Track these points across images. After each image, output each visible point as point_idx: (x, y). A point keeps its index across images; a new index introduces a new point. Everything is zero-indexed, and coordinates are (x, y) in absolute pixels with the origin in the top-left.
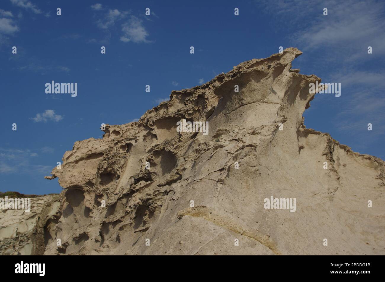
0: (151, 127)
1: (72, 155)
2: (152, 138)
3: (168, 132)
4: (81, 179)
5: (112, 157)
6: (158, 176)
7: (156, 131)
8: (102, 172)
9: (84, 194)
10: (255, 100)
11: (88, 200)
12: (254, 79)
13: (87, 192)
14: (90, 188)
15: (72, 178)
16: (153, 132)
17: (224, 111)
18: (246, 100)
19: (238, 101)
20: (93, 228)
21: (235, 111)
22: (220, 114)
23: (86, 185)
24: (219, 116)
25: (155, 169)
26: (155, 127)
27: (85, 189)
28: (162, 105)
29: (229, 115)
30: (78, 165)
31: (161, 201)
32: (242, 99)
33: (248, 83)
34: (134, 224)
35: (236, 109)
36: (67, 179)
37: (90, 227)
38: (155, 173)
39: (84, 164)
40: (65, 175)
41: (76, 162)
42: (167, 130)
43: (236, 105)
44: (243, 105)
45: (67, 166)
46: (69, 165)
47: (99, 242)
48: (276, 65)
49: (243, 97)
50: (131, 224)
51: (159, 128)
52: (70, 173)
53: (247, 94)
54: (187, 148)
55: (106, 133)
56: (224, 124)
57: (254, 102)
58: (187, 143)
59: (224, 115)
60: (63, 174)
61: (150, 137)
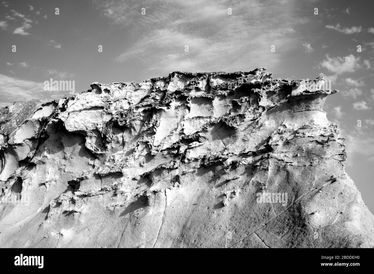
0: (188, 101)
1: (74, 104)
2: (185, 108)
3: (198, 106)
4: (83, 126)
5: (126, 114)
6: (207, 140)
7: (191, 105)
8: (122, 125)
9: (86, 138)
10: (317, 109)
11: (89, 143)
12: (321, 97)
13: (89, 137)
14: (94, 134)
15: (76, 123)
16: (189, 105)
17: (289, 110)
18: (312, 108)
19: (305, 107)
20: (128, 169)
21: (300, 112)
22: (284, 111)
23: (91, 131)
24: (284, 112)
25: (204, 135)
26: (190, 102)
27: (89, 134)
28: (162, 79)
29: (294, 113)
30: (80, 113)
31: (245, 161)
32: (309, 107)
33: (316, 99)
34: (197, 172)
35: (302, 111)
36: (72, 124)
37: (125, 168)
38: (205, 138)
39: (85, 113)
40: (70, 120)
41: (80, 111)
42: (198, 105)
43: (302, 109)
44: (308, 110)
45: (72, 113)
46: (74, 112)
47: (137, 180)
48: (334, 91)
49: (310, 106)
50: (194, 172)
51: (192, 103)
52: (74, 120)
53: (313, 105)
54: (246, 126)
55: (93, 89)
56: (288, 118)
57: (316, 110)
58: (247, 123)
59: (288, 113)
60: (68, 119)
61: (183, 108)
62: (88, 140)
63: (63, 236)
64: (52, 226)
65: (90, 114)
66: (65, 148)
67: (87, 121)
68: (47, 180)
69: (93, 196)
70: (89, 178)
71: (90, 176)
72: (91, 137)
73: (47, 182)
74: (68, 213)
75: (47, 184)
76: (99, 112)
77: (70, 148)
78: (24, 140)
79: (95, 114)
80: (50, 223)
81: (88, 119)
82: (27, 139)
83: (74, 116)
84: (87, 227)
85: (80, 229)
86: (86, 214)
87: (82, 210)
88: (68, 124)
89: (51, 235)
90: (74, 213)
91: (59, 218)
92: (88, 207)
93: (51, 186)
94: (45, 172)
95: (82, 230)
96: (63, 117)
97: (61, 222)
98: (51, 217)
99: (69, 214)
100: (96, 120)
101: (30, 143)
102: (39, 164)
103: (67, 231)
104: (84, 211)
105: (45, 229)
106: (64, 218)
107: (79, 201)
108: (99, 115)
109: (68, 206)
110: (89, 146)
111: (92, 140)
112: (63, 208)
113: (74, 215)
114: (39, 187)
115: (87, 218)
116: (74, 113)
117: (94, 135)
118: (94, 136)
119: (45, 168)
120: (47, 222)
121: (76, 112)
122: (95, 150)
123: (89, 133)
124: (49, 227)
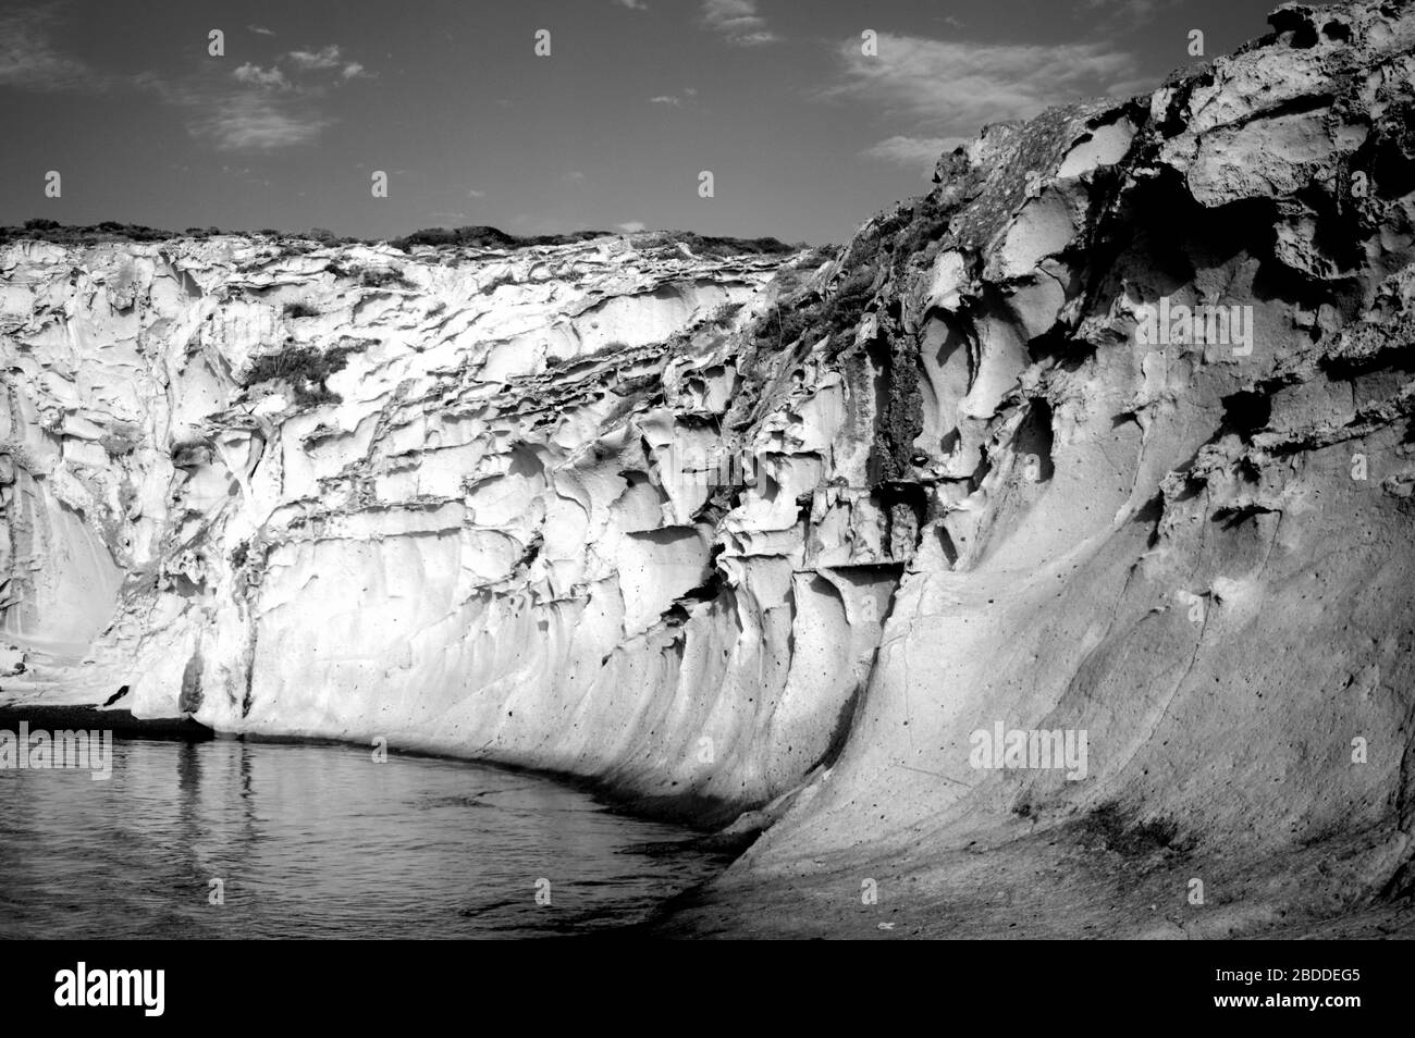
62: (1286, 235)
63: (1224, 605)
64: (1177, 568)
65: (1281, 133)
66: (1199, 272)
67: (1272, 159)
68: (1143, 399)
69: (1326, 444)
70: (1305, 379)
71: (1305, 370)
72: (1294, 221)
73: (1141, 408)
74: (1232, 517)
75: (1143, 417)
76: (1316, 117)
77: (1218, 270)
78: (1040, 262)
79: (1300, 129)
80: (1169, 559)
81: (1277, 151)
82: (1048, 257)
83: (1220, 146)
84: (1309, 566)
85: (1286, 575)
86: (1304, 517)
87: (1288, 501)
88: (1201, 180)
89: (1178, 602)
90: (1258, 516)
91: (1202, 537)
92: (1307, 489)
93: (1158, 421)
94: (1131, 372)
95: (1292, 576)
96: (1178, 155)
97: (1208, 552)
98: (1170, 534)
99: (1237, 519)
100: (1305, 150)
101: (1063, 272)
102: (1107, 342)
103: (1236, 583)
104: (1296, 507)
105: (1151, 582)
106: (1221, 535)
107: (1273, 467)
108: (1319, 129)
109: (1231, 490)
110: (1289, 257)
111: (1300, 232)
112: (1212, 499)
113: (1256, 525)
114: (1116, 430)
115: (1307, 532)
116: (1218, 137)
117: (1308, 210)
118: (1307, 215)
119: (1131, 356)
120: (1158, 555)
121: (1228, 132)
122: (1314, 269)
123: (1287, 205)
124: (1167, 571)
